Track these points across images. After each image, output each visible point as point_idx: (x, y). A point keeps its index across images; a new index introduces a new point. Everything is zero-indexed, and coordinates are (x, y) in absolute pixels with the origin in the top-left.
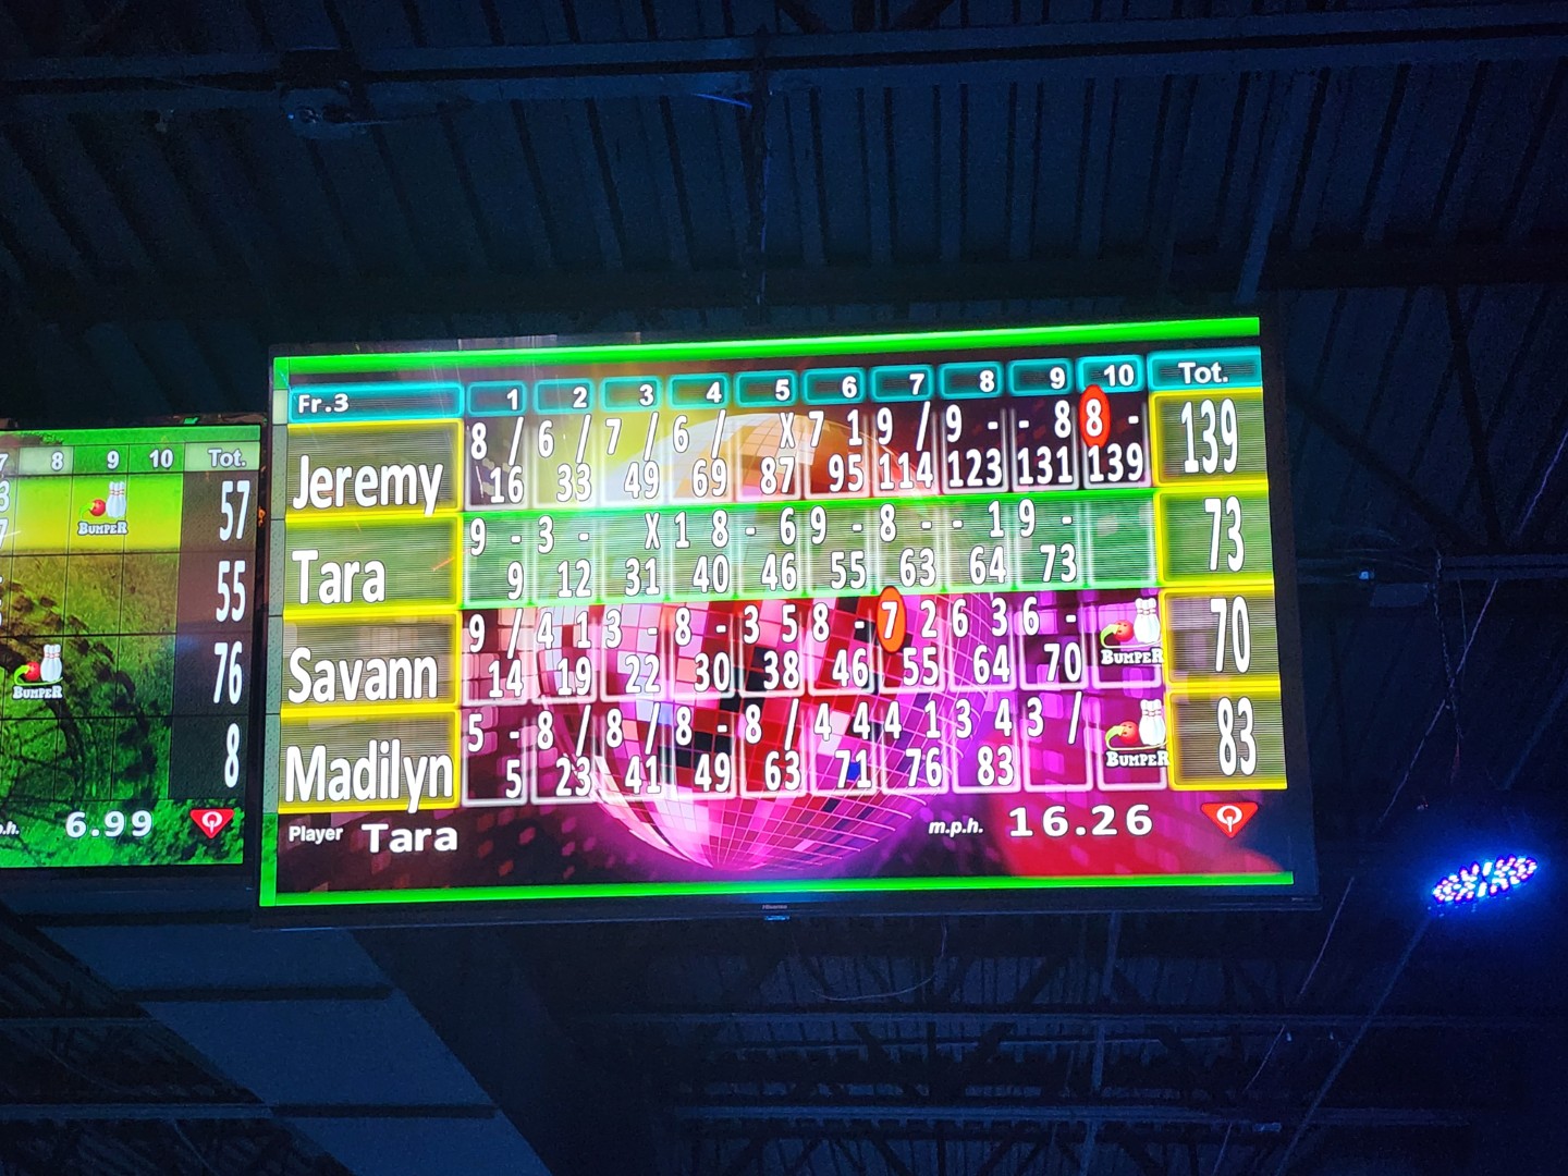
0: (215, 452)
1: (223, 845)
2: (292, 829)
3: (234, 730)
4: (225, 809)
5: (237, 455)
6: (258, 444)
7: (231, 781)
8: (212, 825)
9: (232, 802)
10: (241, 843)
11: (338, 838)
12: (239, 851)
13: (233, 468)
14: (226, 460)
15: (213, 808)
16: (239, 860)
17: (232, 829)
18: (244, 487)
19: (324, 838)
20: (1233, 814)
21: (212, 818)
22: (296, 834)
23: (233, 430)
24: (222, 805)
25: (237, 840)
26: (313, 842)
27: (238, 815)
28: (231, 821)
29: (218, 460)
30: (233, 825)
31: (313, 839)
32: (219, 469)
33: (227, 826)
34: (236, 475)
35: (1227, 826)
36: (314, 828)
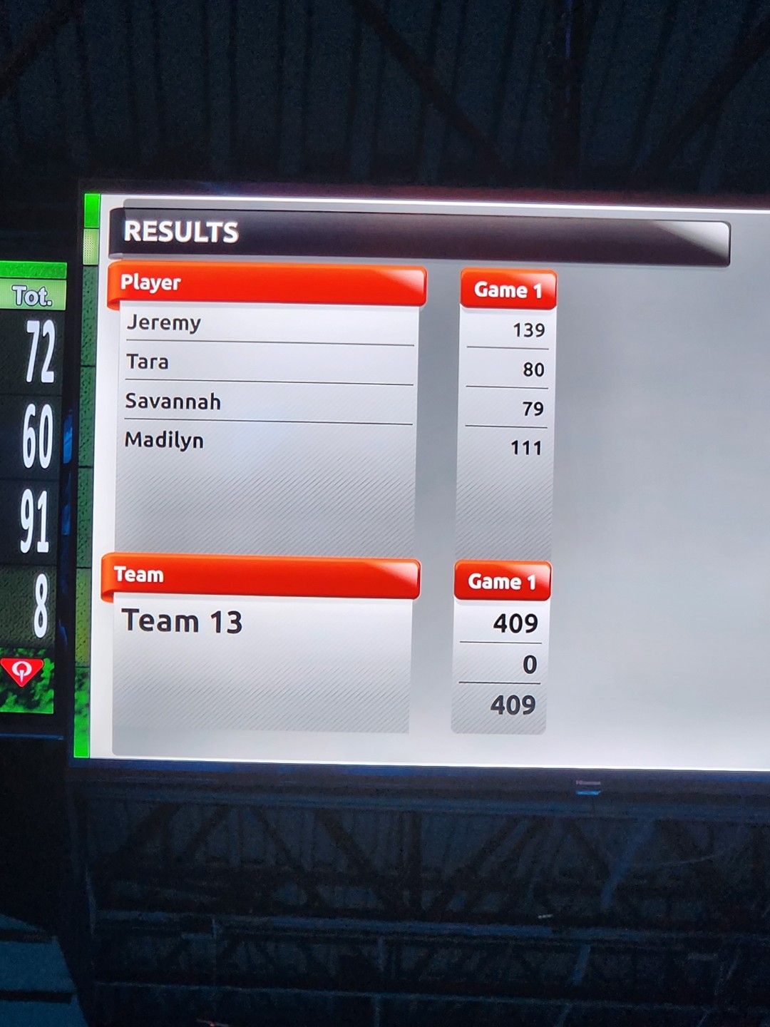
0: (19, 289)
1: (33, 695)
3: (42, 580)
4: (35, 659)
5: (42, 293)
6: (65, 281)
7: (40, 631)
8: (22, 674)
9: (41, 653)
10: (51, 693)
12: (50, 700)
13: (38, 307)
14: (31, 298)
16: (49, 710)
17: (42, 679)
18: (49, 327)
21: (22, 667)
24: (31, 655)
25: (47, 691)
27: (48, 666)
28: (41, 671)
29: (23, 298)
30: (42, 675)
32: (24, 307)
33: (37, 676)
34: (41, 315)
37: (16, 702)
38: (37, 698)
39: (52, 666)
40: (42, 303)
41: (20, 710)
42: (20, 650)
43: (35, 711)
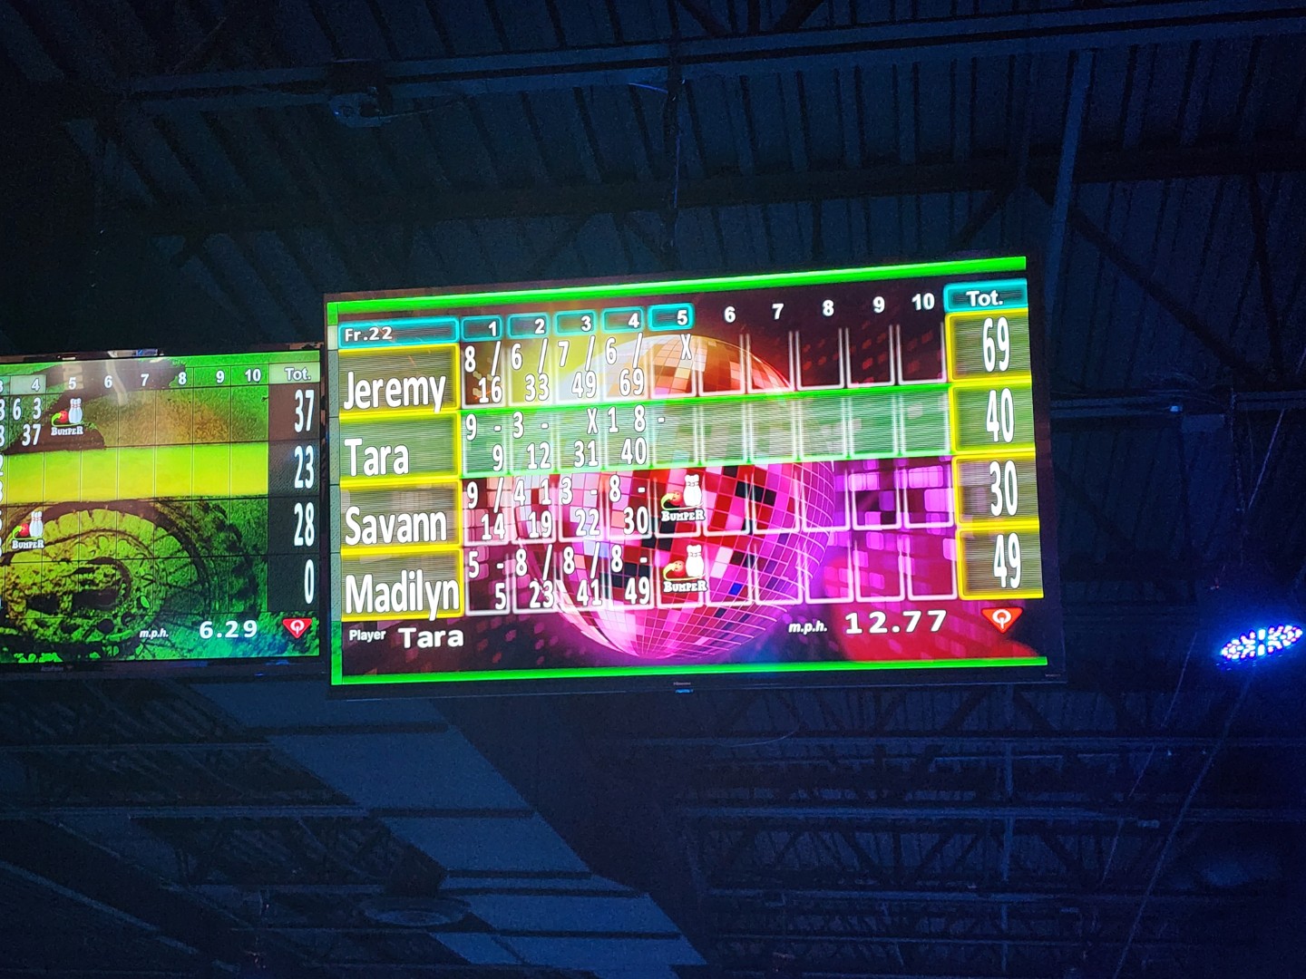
0: (289, 370)
1: (305, 643)
2: (351, 632)
3: (310, 564)
4: (306, 618)
5: (304, 372)
6: (319, 364)
7: (309, 598)
8: (297, 630)
9: (310, 613)
10: (317, 641)
11: (383, 638)
12: (317, 646)
13: (302, 381)
14: (297, 375)
15: (298, 618)
16: (316, 653)
17: (311, 632)
18: (310, 394)
19: (373, 639)
20: (1004, 616)
21: (297, 624)
22: (355, 636)
23: (301, 354)
24: (304, 615)
25: (314, 640)
26: (366, 641)
27: (315, 622)
28: (310, 627)
29: (292, 376)
30: (312, 629)
31: (366, 639)
32: (293, 381)
33: (308, 630)
34: (305, 386)
35: (999, 624)
36: (366, 631)
37: (294, 649)
38: (307, 645)
39: (318, 622)
40: (305, 378)
41: (297, 654)
42: (296, 613)
43: (307, 654)
